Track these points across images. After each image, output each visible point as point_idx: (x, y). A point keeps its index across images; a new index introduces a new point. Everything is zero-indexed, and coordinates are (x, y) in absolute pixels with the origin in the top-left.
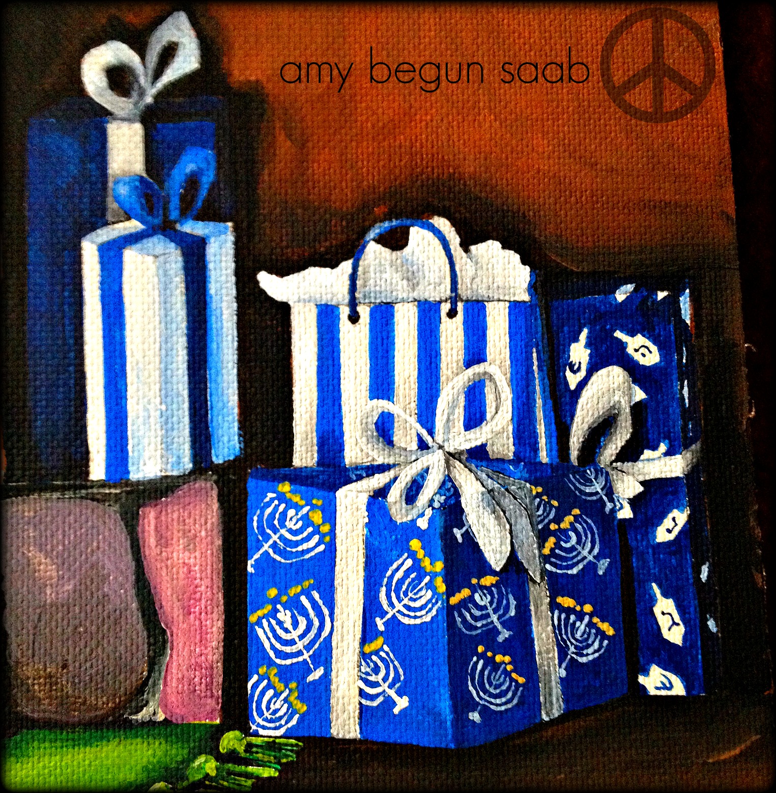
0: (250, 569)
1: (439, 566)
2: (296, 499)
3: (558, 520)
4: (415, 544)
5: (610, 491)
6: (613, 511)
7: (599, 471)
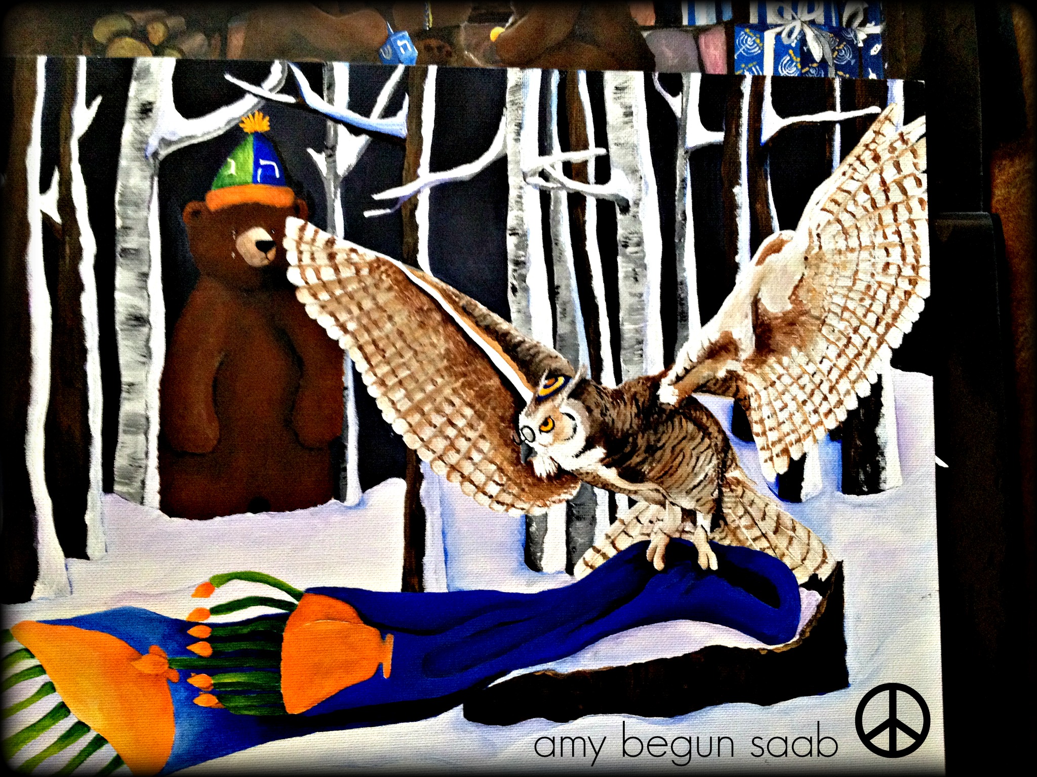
0: (736, 58)
1: (799, 59)
2: (751, 34)
3: (838, 46)
4: (791, 52)
5: (856, 36)
6: (857, 44)
7: (852, 30)
